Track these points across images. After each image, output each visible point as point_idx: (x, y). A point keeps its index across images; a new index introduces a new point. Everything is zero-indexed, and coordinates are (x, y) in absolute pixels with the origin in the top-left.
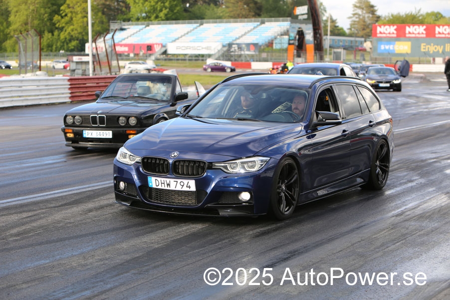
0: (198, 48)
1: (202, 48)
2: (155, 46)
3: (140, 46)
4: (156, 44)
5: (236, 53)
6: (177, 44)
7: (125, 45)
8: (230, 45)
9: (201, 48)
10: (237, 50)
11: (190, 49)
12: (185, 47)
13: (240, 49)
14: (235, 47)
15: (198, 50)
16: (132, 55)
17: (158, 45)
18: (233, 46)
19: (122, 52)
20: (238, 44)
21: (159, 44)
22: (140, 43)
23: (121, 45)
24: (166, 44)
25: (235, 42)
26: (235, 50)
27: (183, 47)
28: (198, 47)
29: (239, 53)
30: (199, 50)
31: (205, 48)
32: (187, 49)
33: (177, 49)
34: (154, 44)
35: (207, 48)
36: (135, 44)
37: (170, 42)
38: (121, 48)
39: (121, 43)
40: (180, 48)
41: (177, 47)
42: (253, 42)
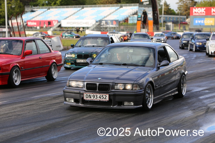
2: (54, 22)
3: (44, 22)
5: (104, 26)
6: (67, 20)
7: (35, 21)
8: (100, 21)
9: (82, 23)
10: (105, 24)
11: (75, 23)
15: (80, 24)
17: (55, 21)
18: (103, 22)
19: (32, 25)
20: (105, 21)
22: (44, 20)
23: (32, 21)
24: (61, 21)
25: (103, 19)
26: (103, 24)
27: (71, 22)
28: (80, 22)
31: (85, 23)
33: (67, 23)
34: (52, 21)
36: (41, 21)
37: (63, 19)
38: (32, 23)
39: (32, 20)
40: (69, 23)
41: (67, 22)
42: (115, 19)
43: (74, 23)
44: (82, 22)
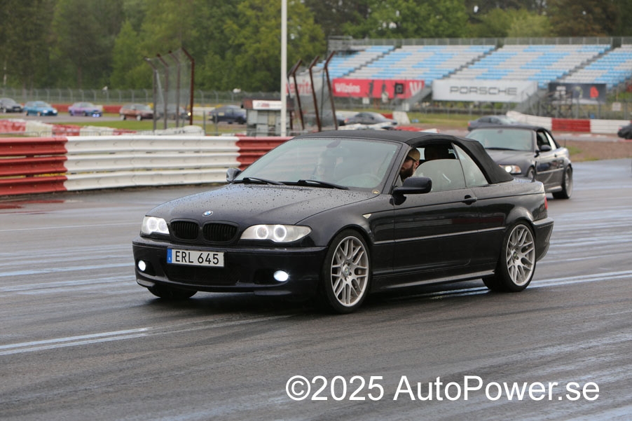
0: (492, 91)
1: (499, 91)
2: (411, 84)
3: (383, 85)
4: (413, 81)
5: (563, 102)
6: (453, 82)
7: (356, 82)
8: (552, 86)
9: (496, 91)
10: (565, 96)
11: (476, 92)
12: (466, 88)
13: (569, 95)
14: (561, 90)
15: (490, 93)
16: (366, 101)
17: (415, 84)
18: (559, 88)
19: (348, 93)
20: (568, 86)
21: (418, 82)
22: (382, 78)
23: (348, 82)
24: (432, 82)
25: (562, 81)
26: (561, 96)
27: (462, 88)
28: (491, 88)
29: (569, 102)
30: (494, 94)
31: (505, 91)
32: (470, 91)
33: (451, 91)
34: (409, 81)
35: (508, 91)
36: (373, 81)
37: (438, 79)
38: (347, 87)
39: (347, 78)
40: (456, 91)
41: (452, 87)
42: (596, 82)
43: (472, 90)
44: (495, 88)
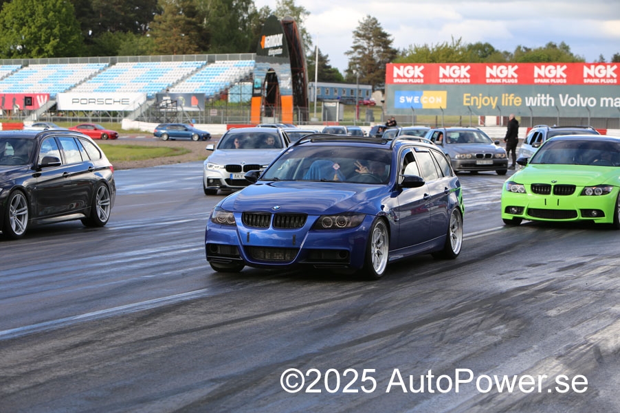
1: (114, 102)
2: (38, 97)
3: (14, 98)
4: (40, 95)
5: (170, 110)
6: (74, 94)
8: (159, 97)
9: (111, 102)
10: (170, 105)
11: (94, 102)
12: (86, 99)
13: (174, 104)
14: (167, 100)
15: (107, 104)
16: (0, 112)
17: (42, 97)
18: (164, 98)
20: (171, 95)
21: (44, 95)
22: (13, 93)
24: (56, 95)
25: (167, 92)
26: (167, 104)
27: (82, 99)
29: (174, 110)
30: (110, 104)
31: (119, 102)
32: (90, 102)
33: (73, 102)
34: (36, 95)
35: (122, 102)
36: (5, 95)
37: (62, 92)
40: (78, 102)
41: (73, 99)
42: (195, 92)
44: (110, 99)
